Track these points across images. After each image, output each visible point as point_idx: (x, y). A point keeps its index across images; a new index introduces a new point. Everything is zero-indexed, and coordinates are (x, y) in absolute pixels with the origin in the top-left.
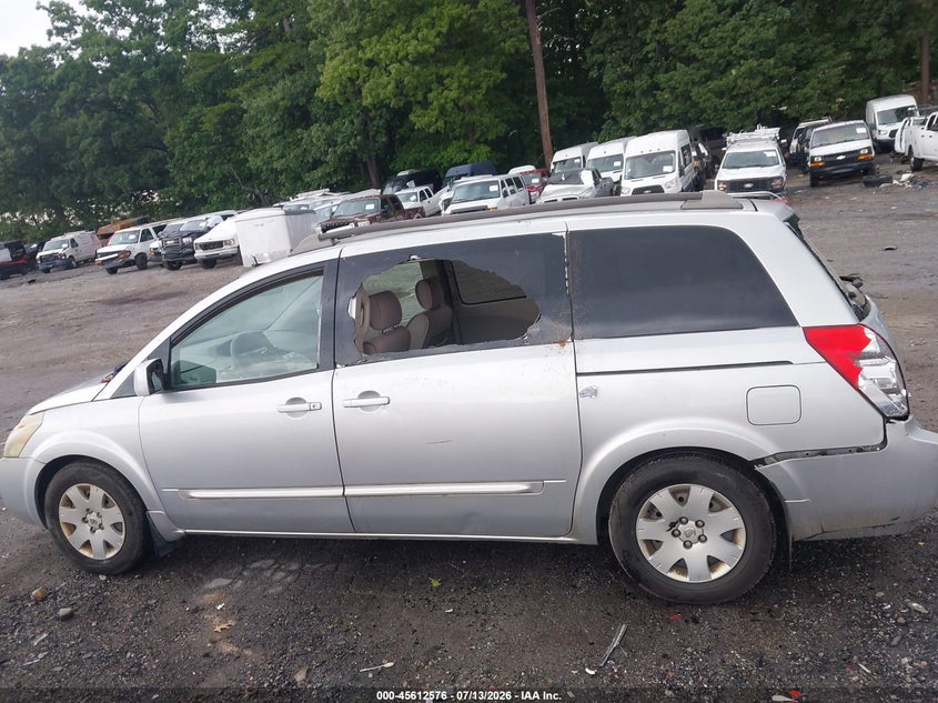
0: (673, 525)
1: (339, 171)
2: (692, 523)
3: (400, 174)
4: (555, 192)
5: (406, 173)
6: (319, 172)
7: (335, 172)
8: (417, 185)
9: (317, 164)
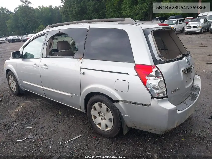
0: (99, 113)
1: (142, 16)
2: (103, 114)
3: (156, 18)
4: (191, 24)
5: (158, 17)
6: (137, 16)
7: (141, 16)
8: (160, 20)
9: (138, 14)
